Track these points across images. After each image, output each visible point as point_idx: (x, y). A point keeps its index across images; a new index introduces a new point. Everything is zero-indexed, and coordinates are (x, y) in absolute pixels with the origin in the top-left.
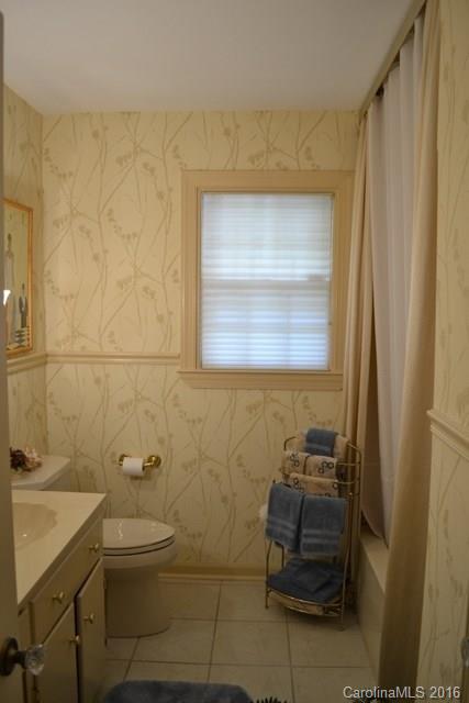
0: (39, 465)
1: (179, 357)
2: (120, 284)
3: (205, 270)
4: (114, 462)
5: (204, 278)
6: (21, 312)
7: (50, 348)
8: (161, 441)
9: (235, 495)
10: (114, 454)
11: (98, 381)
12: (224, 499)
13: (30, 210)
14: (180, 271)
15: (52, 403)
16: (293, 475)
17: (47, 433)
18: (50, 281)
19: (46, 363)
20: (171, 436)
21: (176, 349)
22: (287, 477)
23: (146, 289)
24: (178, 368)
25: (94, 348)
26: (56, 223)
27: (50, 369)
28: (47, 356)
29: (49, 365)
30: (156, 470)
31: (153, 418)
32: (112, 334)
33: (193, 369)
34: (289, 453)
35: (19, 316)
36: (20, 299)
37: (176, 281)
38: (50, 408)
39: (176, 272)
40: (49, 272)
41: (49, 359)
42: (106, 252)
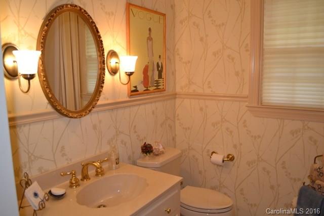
0: (163, 153)
1: (247, 97)
2: (215, 54)
3: (265, 43)
4: (208, 155)
5: (264, 47)
6: (158, 70)
7: (178, 90)
8: (235, 146)
9: (279, 186)
10: (208, 151)
11: (201, 109)
12: (272, 187)
13: (164, 15)
14: (249, 45)
15: (178, 119)
16: (318, 182)
17: (176, 135)
18: (178, 54)
19: (175, 98)
20: (241, 144)
21: (246, 92)
22: (313, 182)
23: (229, 56)
24: (247, 103)
25: (200, 91)
26: (181, 22)
27: (178, 101)
28: (176, 94)
29: (177, 100)
30: (231, 163)
31: (231, 132)
32: (209, 82)
33: (256, 105)
34: (317, 166)
35: (156, 73)
36: (158, 63)
37: (247, 50)
38: (177, 122)
39: (247, 45)
40: (178, 49)
41: (177, 96)
42: (207, 36)
